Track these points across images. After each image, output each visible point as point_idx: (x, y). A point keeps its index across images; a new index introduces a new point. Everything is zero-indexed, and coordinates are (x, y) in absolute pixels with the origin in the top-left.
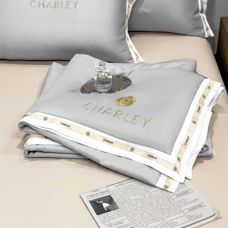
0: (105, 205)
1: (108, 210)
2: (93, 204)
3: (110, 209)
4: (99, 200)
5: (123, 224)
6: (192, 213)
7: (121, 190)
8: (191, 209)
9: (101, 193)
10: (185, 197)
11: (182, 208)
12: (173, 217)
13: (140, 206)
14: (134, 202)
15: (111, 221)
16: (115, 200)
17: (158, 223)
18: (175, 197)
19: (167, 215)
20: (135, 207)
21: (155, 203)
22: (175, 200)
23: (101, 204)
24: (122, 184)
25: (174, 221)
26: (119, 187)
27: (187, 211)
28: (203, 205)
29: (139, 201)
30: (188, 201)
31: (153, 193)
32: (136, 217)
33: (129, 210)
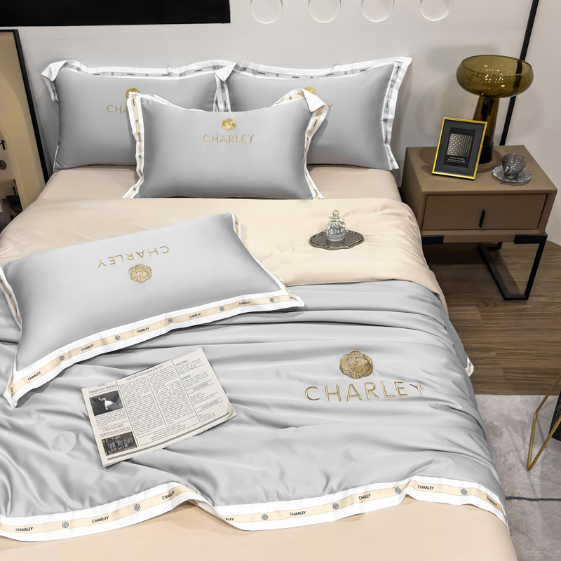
0: (108, 403)
1: (110, 410)
2: (93, 402)
3: (112, 408)
4: (102, 396)
5: (122, 427)
6: (204, 413)
7: (132, 384)
8: (205, 407)
9: (108, 388)
10: (203, 391)
11: (195, 407)
12: (183, 418)
13: (148, 405)
14: (142, 401)
15: (109, 424)
16: (121, 397)
17: (164, 426)
18: (192, 391)
19: (176, 416)
20: (142, 407)
21: (167, 400)
22: (190, 396)
23: (104, 401)
24: (135, 377)
25: (181, 424)
26: (130, 381)
27: (200, 409)
28: (219, 400)
29: (148, 398)
30: (205, 396)
31: (168, 387)
32: (140, 419)
33: (134, 410)
